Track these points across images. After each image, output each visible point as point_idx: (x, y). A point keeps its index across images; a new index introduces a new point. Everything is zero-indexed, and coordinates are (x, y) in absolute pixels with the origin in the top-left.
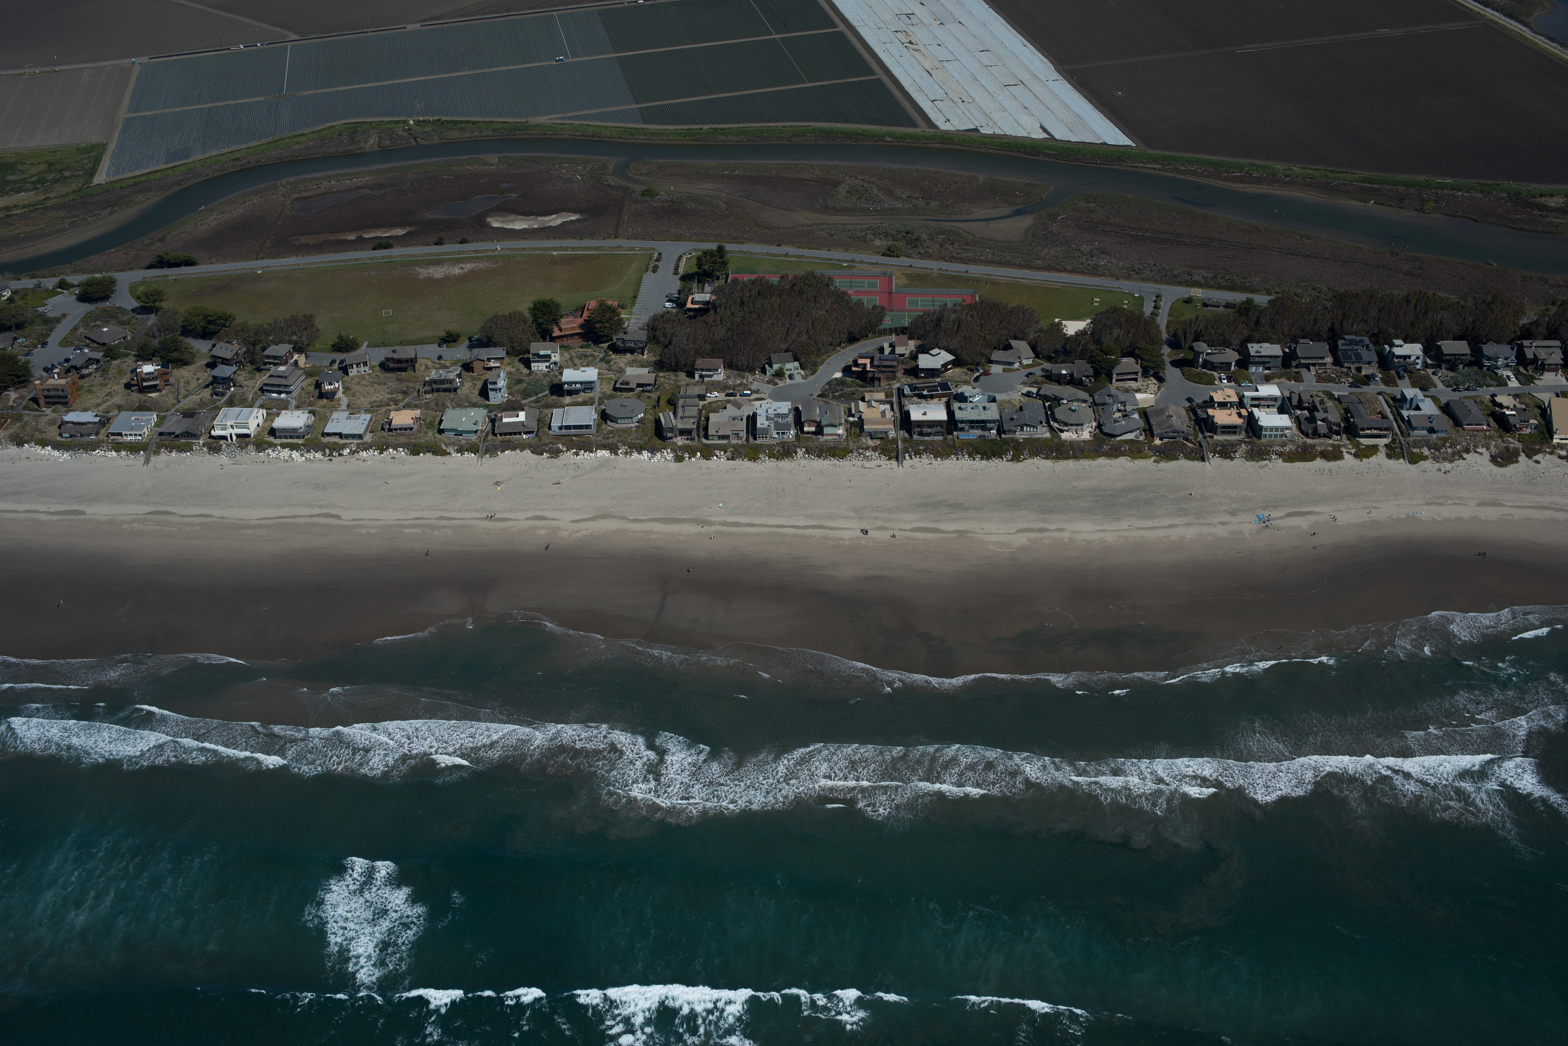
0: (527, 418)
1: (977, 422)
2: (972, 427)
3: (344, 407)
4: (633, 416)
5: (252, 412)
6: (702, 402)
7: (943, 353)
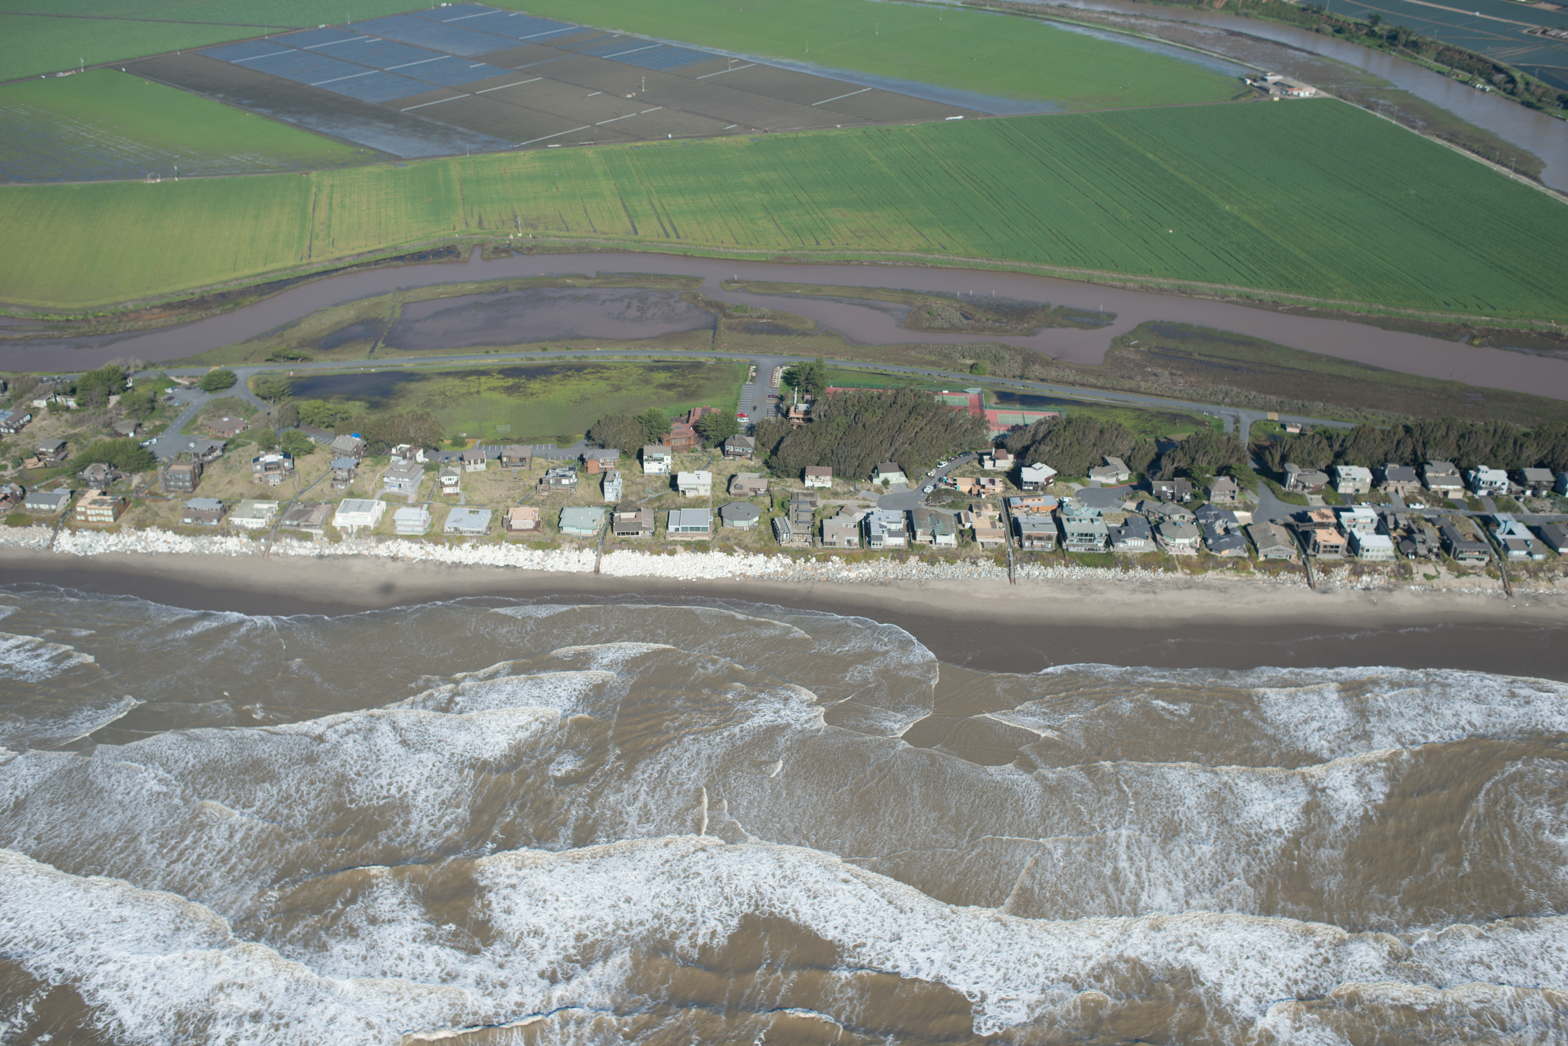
1: (1086, 535)
2: (1081, 540)
3: (462, 502)
4: (748, 519)
5: (372, 504)
6: (813, 509)
7: (1045, 467)
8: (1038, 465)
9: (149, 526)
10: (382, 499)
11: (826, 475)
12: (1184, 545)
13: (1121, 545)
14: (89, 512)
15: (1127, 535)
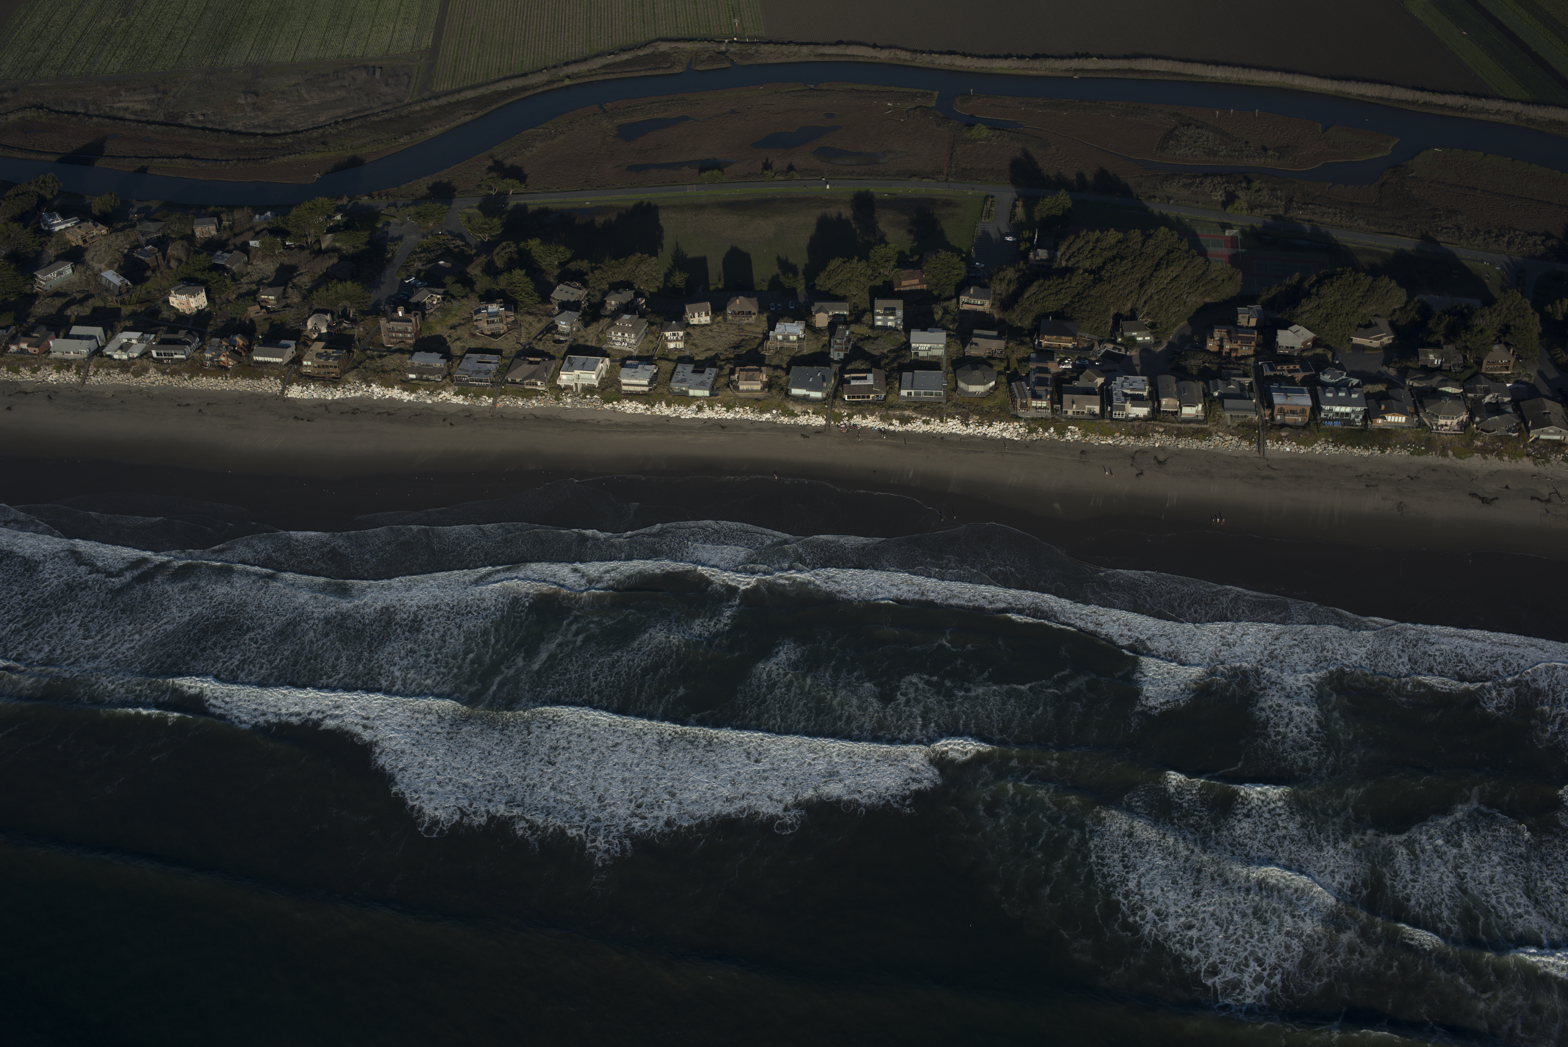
0: (875, 380)
4: (984, 384)
5: (597, 363)
7: (1303, 330)
8: (1295, 328)
9: (374, 381)
10: (606, 356)
13: (1380, 421)
15: (1387, 411)
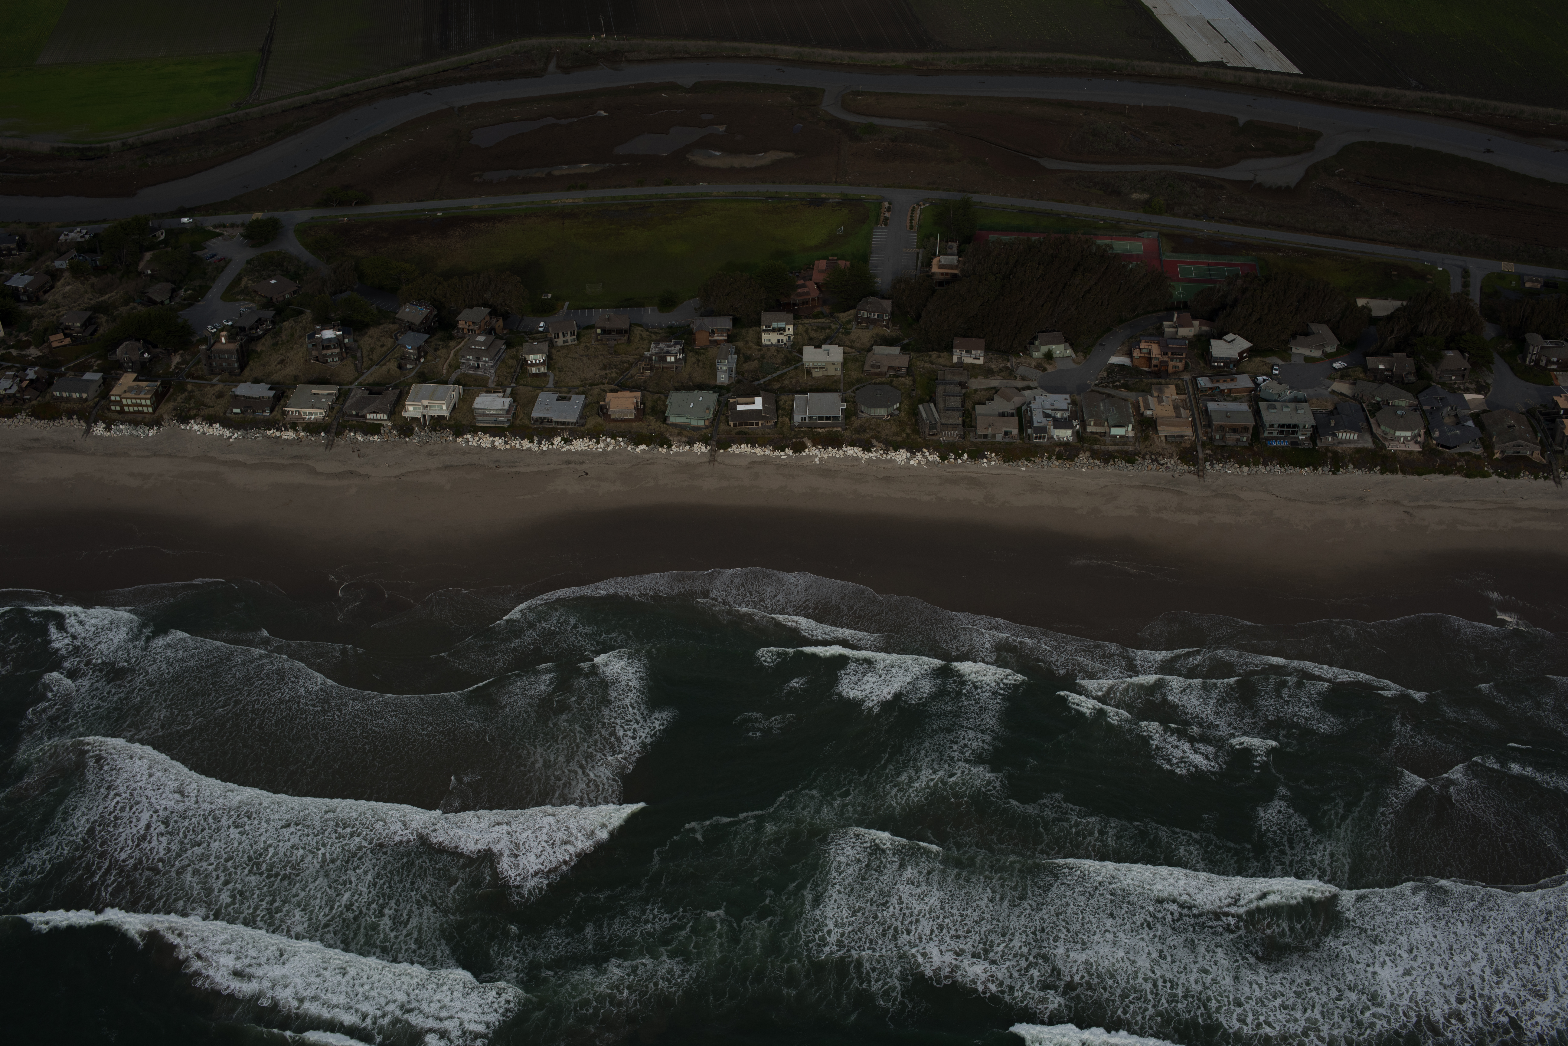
0: (764, 405)
1: (1289, 426)
2: (1282, 432)
3: (551, 384)
4: (887, 406)
5: (446, 390)
6: (964, 391)
7: (1239, 339)
8: (1230, 337)
9: (193, 418)
10: (457, 382)
11: (977, 349)
12: (1405, 438)
13: (1330, 439)
14: (124, 401)
15: (1338, 427)
